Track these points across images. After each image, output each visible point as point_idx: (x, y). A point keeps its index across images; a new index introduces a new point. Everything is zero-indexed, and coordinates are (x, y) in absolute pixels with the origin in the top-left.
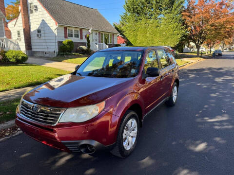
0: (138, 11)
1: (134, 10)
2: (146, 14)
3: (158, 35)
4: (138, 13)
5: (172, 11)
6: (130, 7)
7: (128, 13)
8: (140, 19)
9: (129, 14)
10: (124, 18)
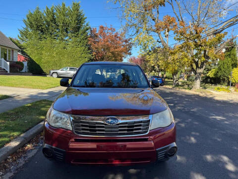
0: (42, 29)
1: (38, 27)
2: (51, 34)
3: (66, 56)
4: (42, 31)
5: (79, 35)
6: (33, 23)
7: (29, 29)
8: (44, 38)
9: (30, 31)
10: (24, 34)
